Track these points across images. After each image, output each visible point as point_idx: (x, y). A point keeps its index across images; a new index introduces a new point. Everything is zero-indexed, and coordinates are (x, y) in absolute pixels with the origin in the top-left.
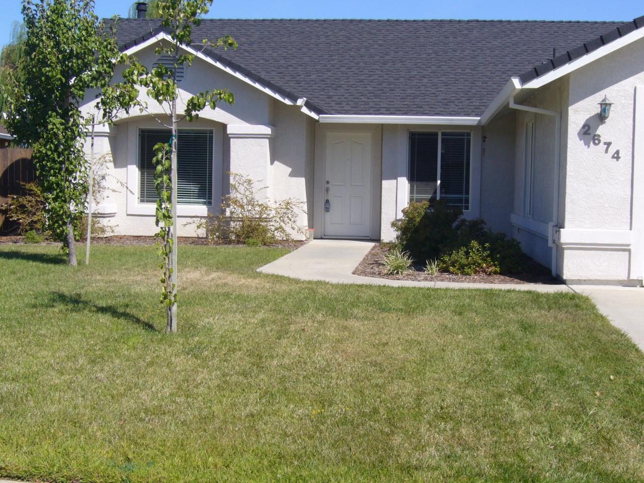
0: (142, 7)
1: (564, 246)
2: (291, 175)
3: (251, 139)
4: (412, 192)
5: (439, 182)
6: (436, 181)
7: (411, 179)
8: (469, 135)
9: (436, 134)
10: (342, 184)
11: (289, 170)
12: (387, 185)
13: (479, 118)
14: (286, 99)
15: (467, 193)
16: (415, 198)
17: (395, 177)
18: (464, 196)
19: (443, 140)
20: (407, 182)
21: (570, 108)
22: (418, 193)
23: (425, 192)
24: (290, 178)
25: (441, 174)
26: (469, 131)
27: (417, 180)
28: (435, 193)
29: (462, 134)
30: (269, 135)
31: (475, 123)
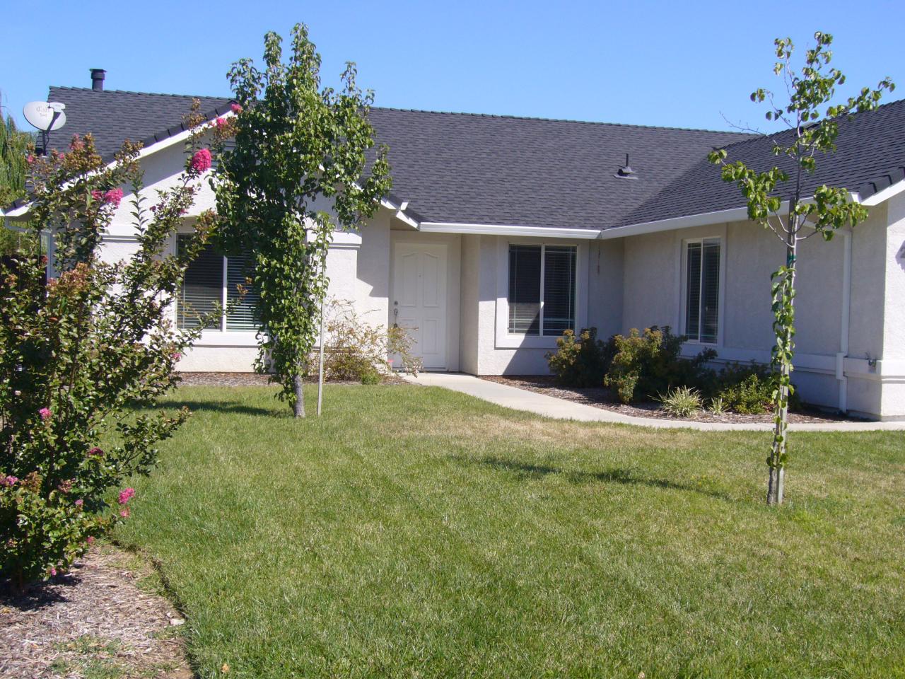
0: (99, 75)
1: (883, 380)
2: (373, 294)
3: (336, 250)
4: (511, 315)
5: (542, 304)
6: (539, 302)
7: (511, 301)
8: (574, 249)
9: (539, 249)
10: (412, 305)
11: (371, 288)
12: (485, 307)
13: (599, 231)
14: (387, 202)
15: (572, 316)
16: (515, 322)
17: (493, 297)
18: (569, 320)
19: (546, 254)
20: (507, 303)
21: (888, 228)
22: (518, 316)
23: (525, 315)
24: (370, 298)
25: (545, 294)
26: (574, 245)
27: (518, 301)
28: (538, 316)
29: (567, 249)
30: (358, 245)
31: (594, 237)
